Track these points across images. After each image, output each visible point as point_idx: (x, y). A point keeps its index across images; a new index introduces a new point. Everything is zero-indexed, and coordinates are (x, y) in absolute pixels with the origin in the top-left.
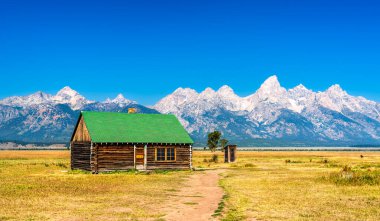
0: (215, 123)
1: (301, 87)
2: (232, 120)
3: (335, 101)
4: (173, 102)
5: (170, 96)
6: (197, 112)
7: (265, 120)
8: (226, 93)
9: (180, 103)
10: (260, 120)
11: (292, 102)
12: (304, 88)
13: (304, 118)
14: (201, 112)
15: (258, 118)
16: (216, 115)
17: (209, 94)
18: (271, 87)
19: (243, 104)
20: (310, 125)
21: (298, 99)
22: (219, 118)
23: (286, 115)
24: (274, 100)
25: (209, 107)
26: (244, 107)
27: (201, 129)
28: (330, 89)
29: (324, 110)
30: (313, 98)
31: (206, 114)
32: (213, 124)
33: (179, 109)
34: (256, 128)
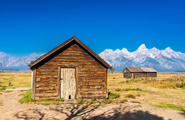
0: (120, 62)
1: (154, 49)
2: (127, 61)
3: (169, 54)
4: (104, 55)
5: (103, 53)
6: (113, 58)
7: (140, 61)
8: (125, 51)
9: (107, 55)
10: (138, 61)
11: (151, 54)
12: (156, 49)
13: (156, 60)
14: (115, 58)
15: (137, 60)
16: (120, 59)
17: (118, 51)
18: (142, 48)
19: (131, 55)
20: (158, 63)
21: (153, 53)
22: (122, 61)
23: (149, 59)
24: (144, 53)
25: (118, 56)
26: (132, 56)
27: (115, 65)
28: (166, 49)
29: (164, 57)
30: (160, 53)
31: (117, 59)
32: (119, 63)
33: (106, 57)
34: (136, 64)
